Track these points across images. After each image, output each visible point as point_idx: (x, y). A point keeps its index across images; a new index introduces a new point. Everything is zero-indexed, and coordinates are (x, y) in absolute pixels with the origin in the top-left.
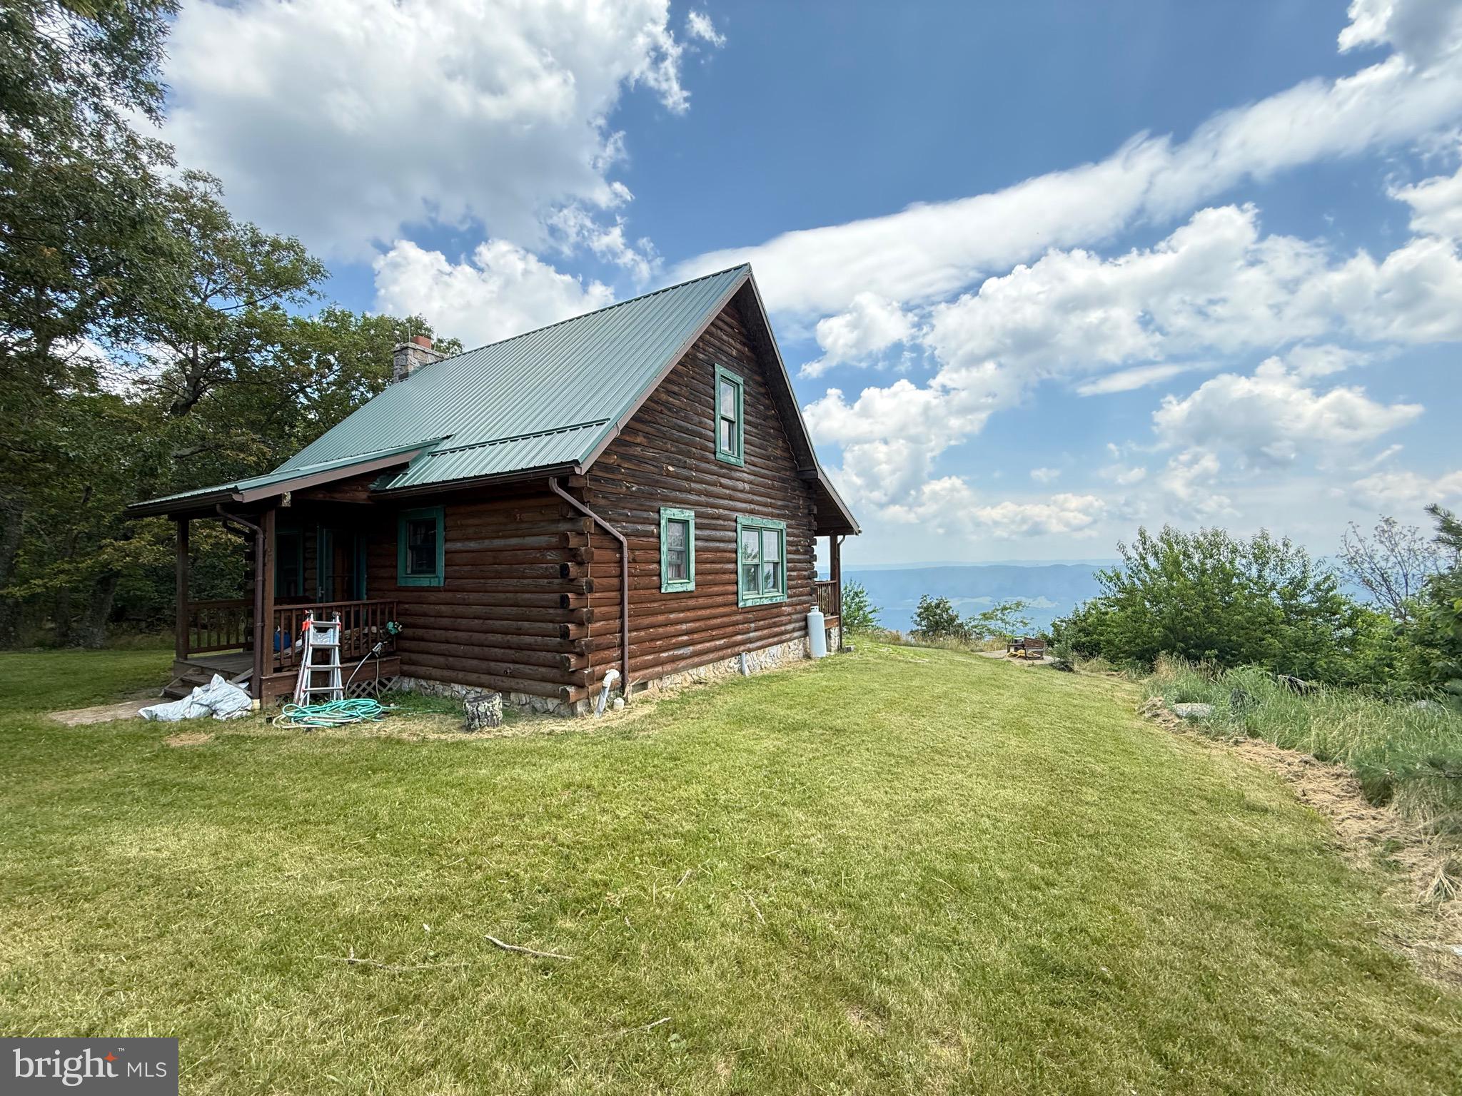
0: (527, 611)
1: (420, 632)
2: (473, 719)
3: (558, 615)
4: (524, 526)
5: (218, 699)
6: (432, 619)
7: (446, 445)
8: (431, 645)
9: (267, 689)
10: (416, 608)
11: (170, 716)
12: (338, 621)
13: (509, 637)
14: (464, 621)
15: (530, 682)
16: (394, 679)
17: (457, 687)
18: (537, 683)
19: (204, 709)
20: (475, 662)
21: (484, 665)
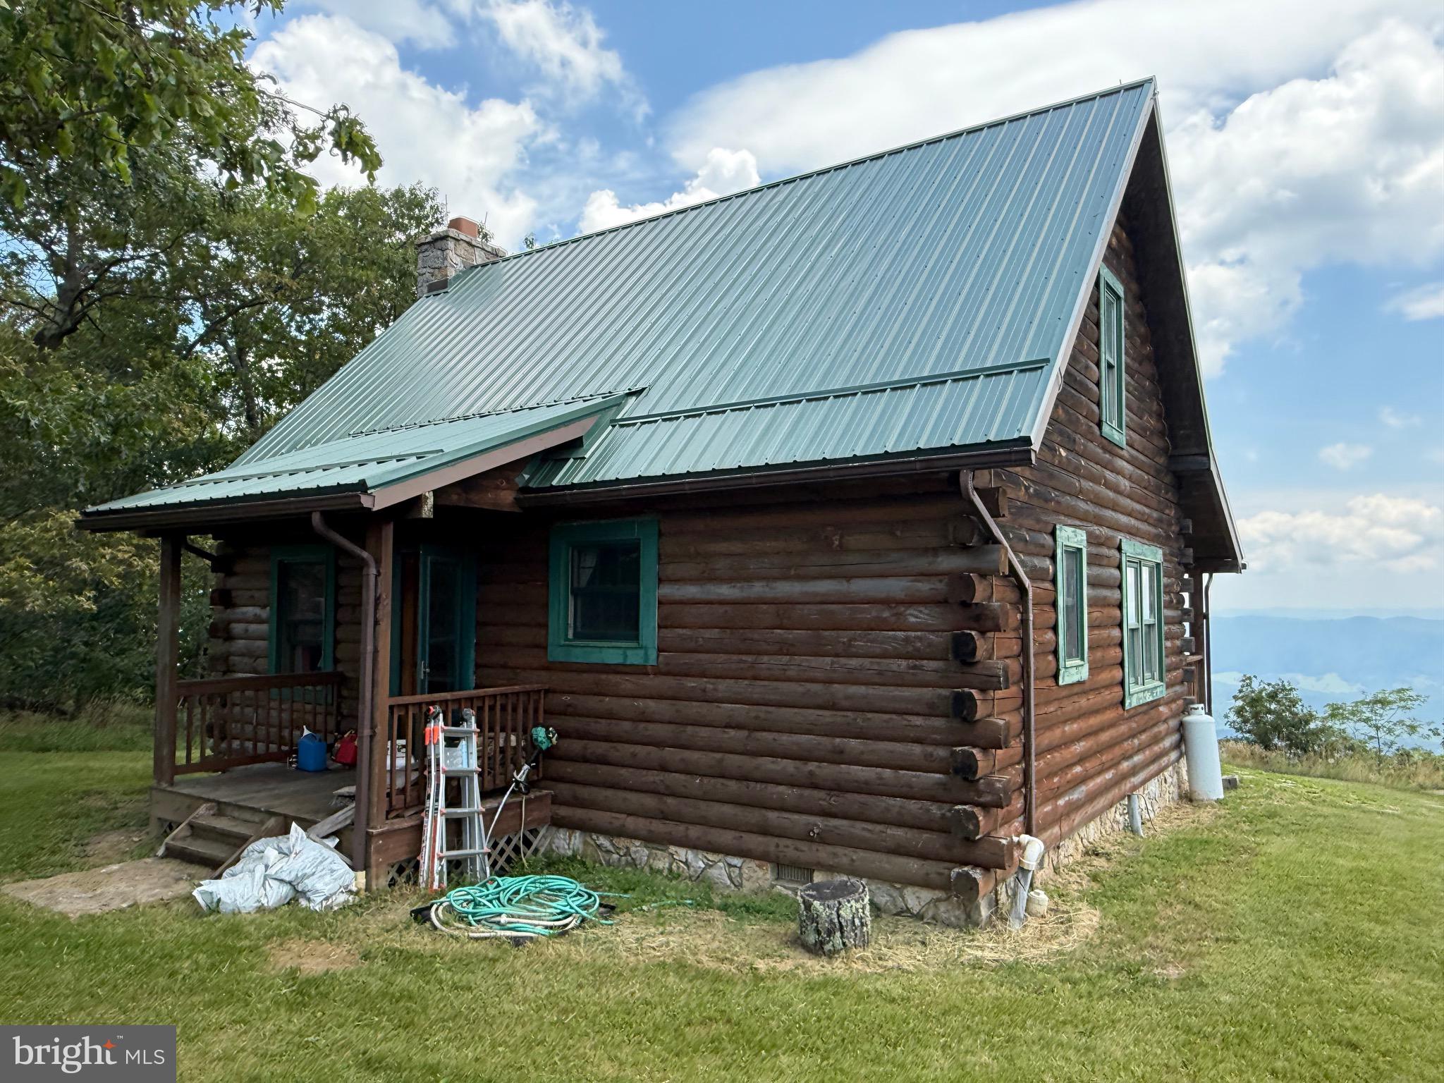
0: (860, 720)
1: (600, 748)
2: (830, 933)
3: (935, 730)
4: (851, 558)
5: (308, 871)
6: (627, 725)
7: (631, 408)
8: (623, 771)
9: (378, 851)
10: (592, 702)
11: (240, 902)
12: (474, 726)
13: (812, 766)
14: (704, 732)
15: (861, 854)
16: (542, 832)
17: (682, 853)
18: (884, 857)
19: (285, 889)
20: (728, 810)
21: (753, 816)
